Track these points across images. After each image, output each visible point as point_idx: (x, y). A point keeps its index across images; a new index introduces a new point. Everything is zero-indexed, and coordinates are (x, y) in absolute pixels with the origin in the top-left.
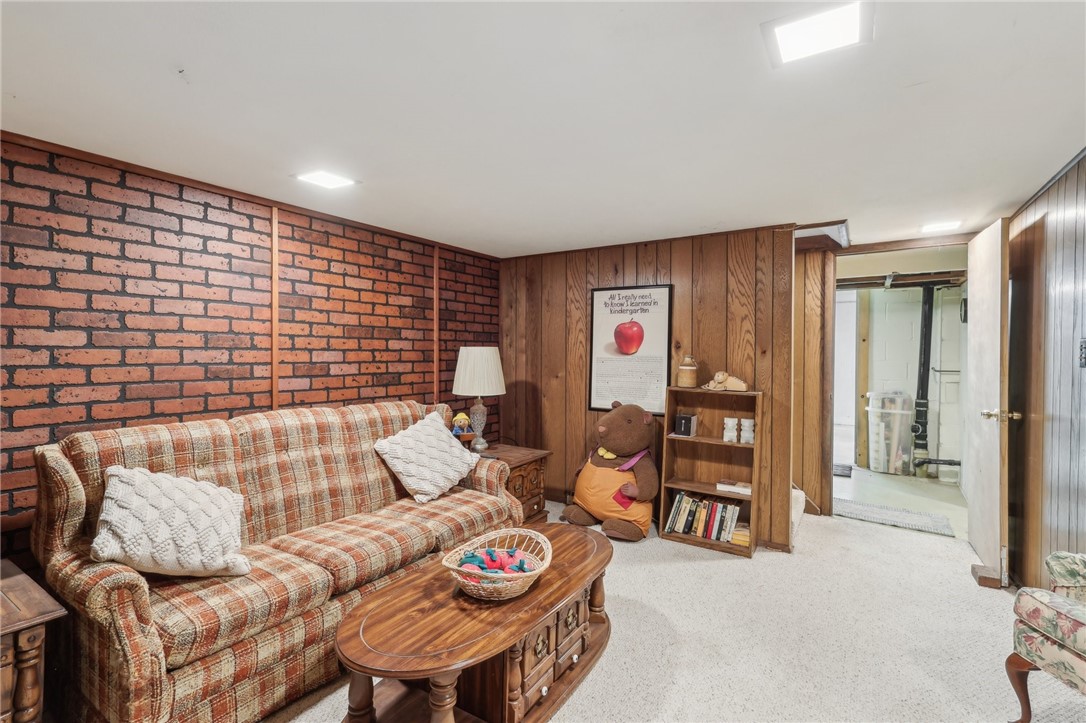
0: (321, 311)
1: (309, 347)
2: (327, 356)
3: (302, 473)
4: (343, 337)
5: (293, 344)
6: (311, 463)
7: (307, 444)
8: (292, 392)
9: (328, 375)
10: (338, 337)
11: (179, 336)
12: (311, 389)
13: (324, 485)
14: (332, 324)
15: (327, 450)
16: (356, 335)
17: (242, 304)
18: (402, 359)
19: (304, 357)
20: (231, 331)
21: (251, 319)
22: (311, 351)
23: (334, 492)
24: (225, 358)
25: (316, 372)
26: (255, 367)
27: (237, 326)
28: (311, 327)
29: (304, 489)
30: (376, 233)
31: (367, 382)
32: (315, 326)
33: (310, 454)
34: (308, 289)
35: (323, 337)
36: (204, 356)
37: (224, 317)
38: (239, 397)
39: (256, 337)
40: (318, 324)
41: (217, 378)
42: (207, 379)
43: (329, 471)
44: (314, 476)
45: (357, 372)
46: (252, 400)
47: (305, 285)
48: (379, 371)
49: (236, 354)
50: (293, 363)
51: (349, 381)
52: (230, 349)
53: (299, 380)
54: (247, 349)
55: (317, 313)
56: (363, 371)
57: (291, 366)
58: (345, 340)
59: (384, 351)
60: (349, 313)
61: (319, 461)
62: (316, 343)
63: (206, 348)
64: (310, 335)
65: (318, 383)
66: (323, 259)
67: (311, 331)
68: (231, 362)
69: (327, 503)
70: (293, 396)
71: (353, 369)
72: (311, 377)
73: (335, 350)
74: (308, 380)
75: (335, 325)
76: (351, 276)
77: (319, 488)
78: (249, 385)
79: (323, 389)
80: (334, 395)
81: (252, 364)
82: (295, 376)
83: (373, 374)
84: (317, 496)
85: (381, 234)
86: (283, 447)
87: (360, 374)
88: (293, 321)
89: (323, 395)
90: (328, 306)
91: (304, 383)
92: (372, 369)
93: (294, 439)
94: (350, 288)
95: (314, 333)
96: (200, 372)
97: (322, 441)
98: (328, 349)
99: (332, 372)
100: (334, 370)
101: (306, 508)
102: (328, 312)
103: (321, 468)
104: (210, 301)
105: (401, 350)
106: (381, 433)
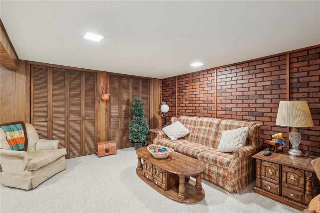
0: (229, 92)
1: (225, 103)
2: (231, 105)
3: (202, 132)
4: (237, 99)
5: (221, 102)
6: (205, 130)
7: (206, 126)
8: (221, 114)
9: (231, 111)
10: (234, 100)
11: (199, 101)
12: (226, 114)
13: (206, 136)
14: (232, 96)
15: (210, 129)
16: (242, 98)
17: (210, 93)
18: (264, 107)
19: (224, 105)
20: (207, 100)
21: (211, 97)
22: (226, 104)
23: (207, 139)
24: (206, 106)
25: (227, 110)
26: (212, 108)
27: (209, 99)
28: (226, 97)
29: (201, 135)
30: (250, 62)
31: (246, 114)
32: (227, 97)
33: (206, 128)
34: (225, 87)
35: (230, 100)
36: (203, 105)
37: (206, 97)
38: (209, 114)
39: (212, 101)
40: (228, 96)
41: (205, 110)
42: (203, 110)
43: (208, 134)
44: (204, 133)
45: (242, 111)
46: (211, 115)
47: (224, 86)
48: (252, 111)
49: (208, 105)
50: (221, 107)
51: (238, 113)
52: (207, 104)
53: (222, 111)
54: (210, 103)
55: (228, 93)
56: (244, 110)
57: (220, 108)
58: (237, 100)
59: (254, 103)
60: (239, 92)
61: (207, 131)
62: (227, 102)
63: (203, 104)
64: (226, 99)
65: (228, 113)
66: (229, 78)
67: (226, 98)
68: (207, 106)
69: (205, 140)
70: (221, 116)
71: (241, 109)
72: (226, 111)
73: (233, 103)
74: (225, 112)
75: (234, 96)
76: (239, 80)
77: (204, 137)
78: (211, 112)
79: (230, 115)
80: (233, 117)
81: (212, 107)
82: (221, 110)
83: (249, 112)
84: (203, 138)
85: (252, 62)
86: (201, 125)
87: (243, 111)
88: (221, 96)
89: (230, 116)
90: (231, 91)
91: (224, 112)
92: (249, 110)
93: (204, 124)
94: (239, 84)
95: (227, 99)
96: (202, 108)
97: (210, 126)
98: (231, 103)
99: (232, 110)
100: (233, 109)
101: (200, 139)
102: (231, 92)
103: (207, 132)
104: (204, 94)
105: (264, 103)
106: (228, 129)
